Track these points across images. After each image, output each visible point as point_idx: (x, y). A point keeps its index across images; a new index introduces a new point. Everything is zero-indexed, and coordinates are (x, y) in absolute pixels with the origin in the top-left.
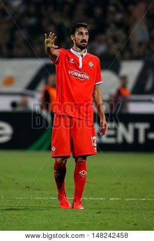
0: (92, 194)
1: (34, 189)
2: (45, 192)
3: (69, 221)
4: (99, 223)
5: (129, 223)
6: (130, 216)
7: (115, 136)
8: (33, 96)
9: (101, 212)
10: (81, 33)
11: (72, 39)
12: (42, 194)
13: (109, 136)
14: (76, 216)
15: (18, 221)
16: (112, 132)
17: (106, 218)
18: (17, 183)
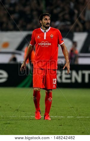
0: (57, 114)
1: (21, 111)
2: (27, 113)
3: (42, 131)
4: (61, 132)
5: (79, 132)
6: (80, 128)
7: (71, 78)
8: (20, 54)
9: (62, 125)
10: (46, 19)
11: (41, 23)
12: (26, 114)
13: (67, 78)
14: (47, 128)
15: (11, 131)
16: (69, 76)
17: (65, 128)
18: (10, 108)
